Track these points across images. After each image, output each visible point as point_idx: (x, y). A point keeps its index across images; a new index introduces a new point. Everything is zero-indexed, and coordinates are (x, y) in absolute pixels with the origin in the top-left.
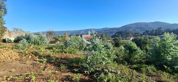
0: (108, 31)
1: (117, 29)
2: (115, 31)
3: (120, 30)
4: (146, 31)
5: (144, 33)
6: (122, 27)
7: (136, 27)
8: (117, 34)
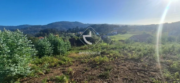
0: (30, 29)
1: (43, 27)
2: (40, 29)
3: (46, 28)
4: (69, 29)
5: (68, 31)
6: (48, 25)
7: (62, 25)
8: (42, 33)
